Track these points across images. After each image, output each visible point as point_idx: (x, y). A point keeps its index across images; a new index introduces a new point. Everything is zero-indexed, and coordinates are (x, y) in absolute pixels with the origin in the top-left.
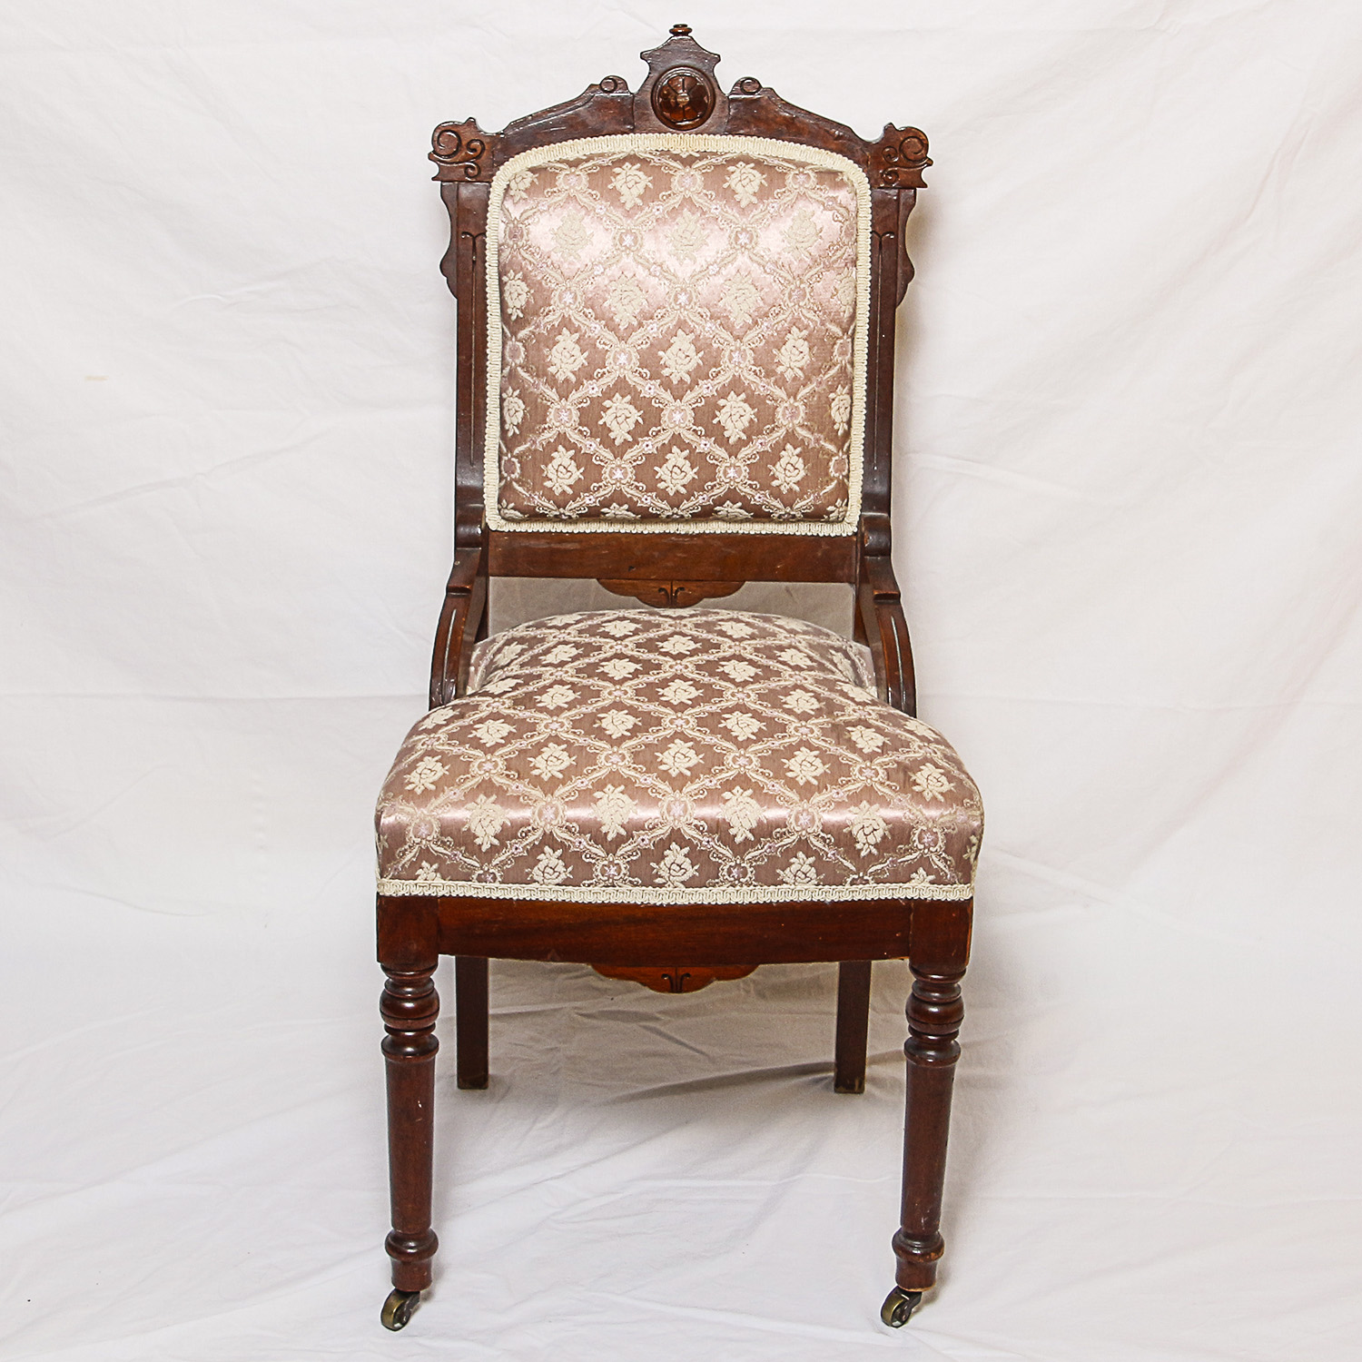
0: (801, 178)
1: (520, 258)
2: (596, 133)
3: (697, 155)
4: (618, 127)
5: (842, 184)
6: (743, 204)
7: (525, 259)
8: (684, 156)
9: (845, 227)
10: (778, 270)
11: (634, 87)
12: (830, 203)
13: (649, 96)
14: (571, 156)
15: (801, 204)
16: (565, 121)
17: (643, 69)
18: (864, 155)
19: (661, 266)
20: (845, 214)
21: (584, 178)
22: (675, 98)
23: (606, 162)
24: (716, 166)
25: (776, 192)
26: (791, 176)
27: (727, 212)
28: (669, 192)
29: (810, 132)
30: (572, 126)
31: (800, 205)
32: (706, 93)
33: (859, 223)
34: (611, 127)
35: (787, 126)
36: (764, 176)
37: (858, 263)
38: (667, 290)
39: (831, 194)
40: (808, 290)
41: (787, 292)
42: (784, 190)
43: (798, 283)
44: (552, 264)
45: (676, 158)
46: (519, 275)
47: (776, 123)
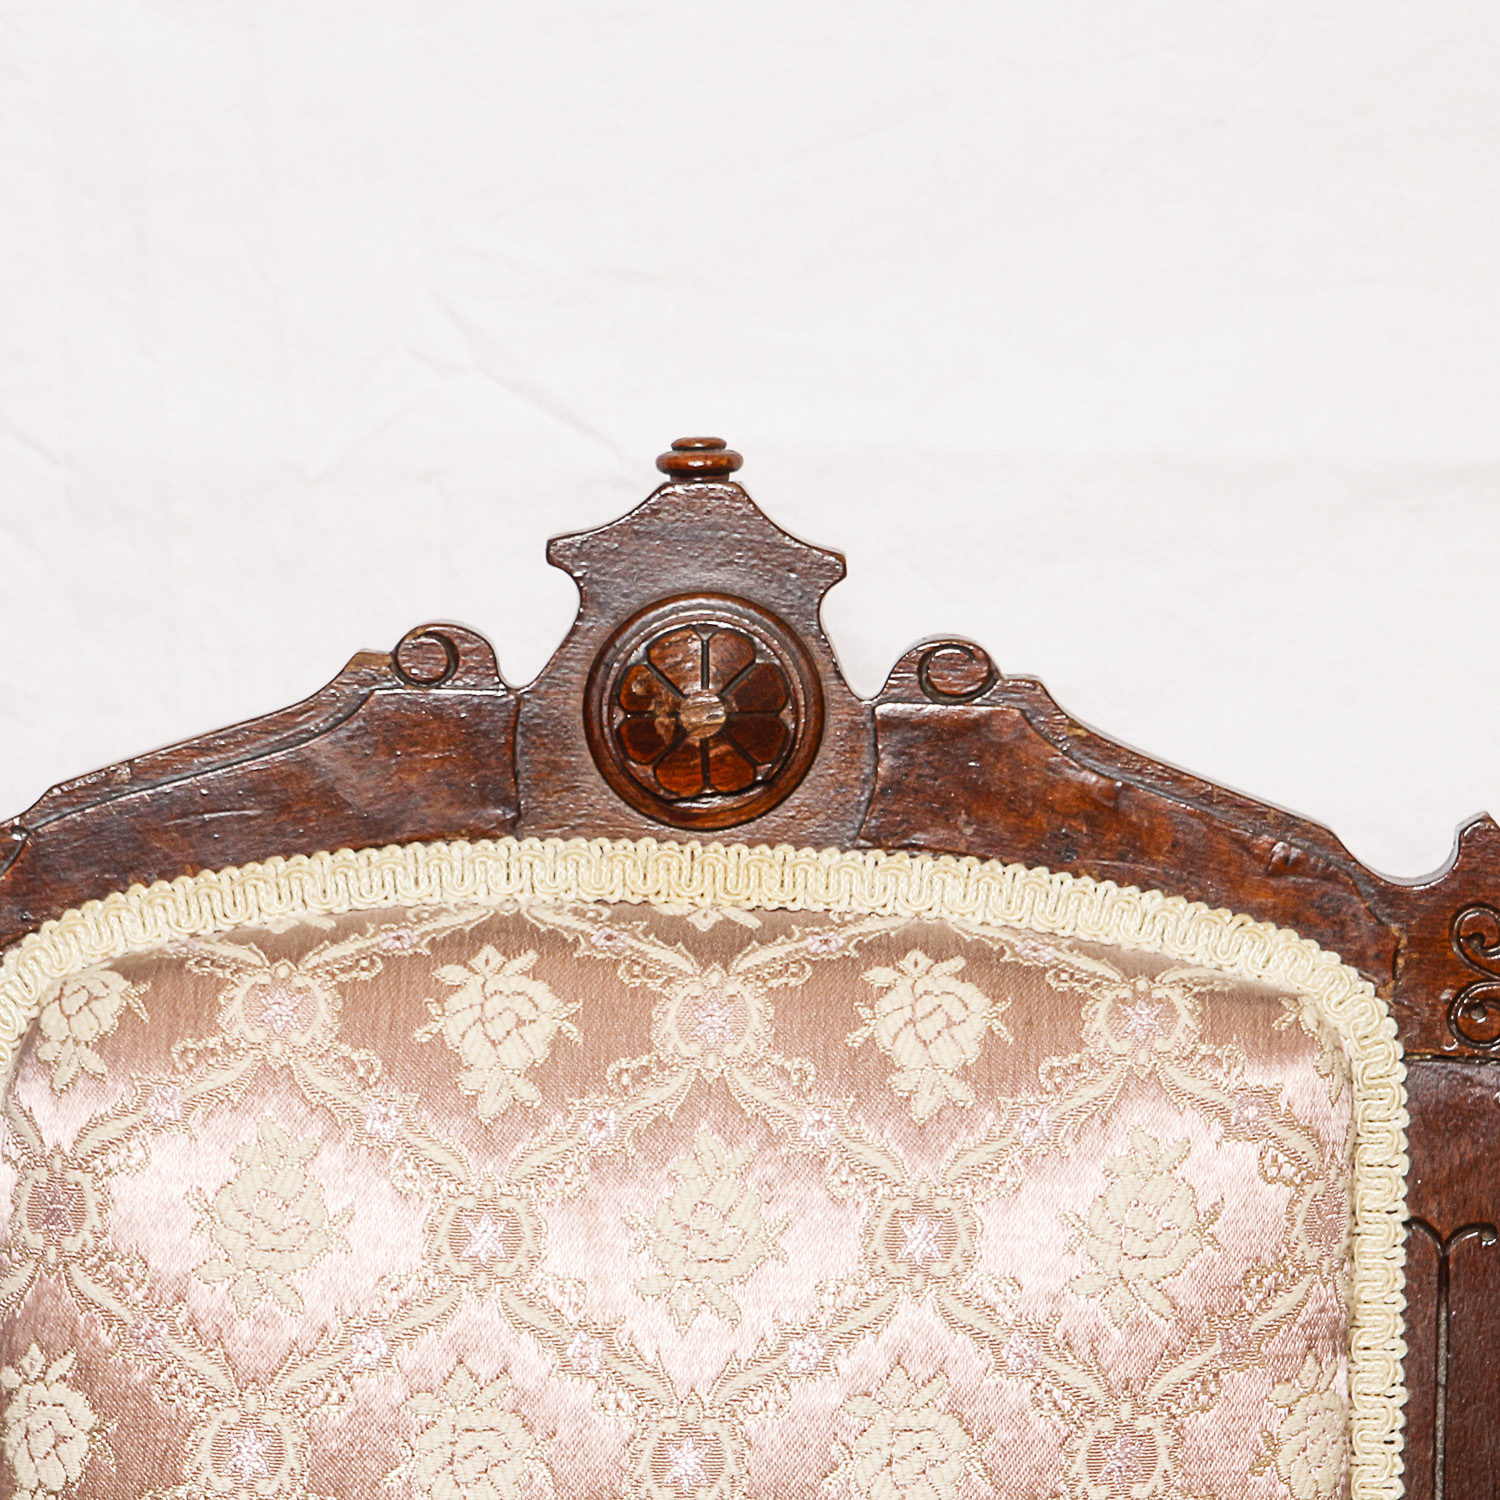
0: (1142, 1016)
1: (69, 1300)
2: (372, 832)
3: (753, 922)
4: (457, 814)
5: (1294, 1043)
6: (923, 1108)
7: (88, 1303)
8: (704, 925)
9: (1306, 1201)
10: (1050, 1363)
11: (521, 666)
12: (1251, 1112)
13: (576, 701)
14: (279, 917)
15: (1138, 1112)
16: (257, 788)
17: (560, 599)
18: (1381, 933)
19: (606, 1334)
20: (1310, 1154)
21: (324, 1003)
22: (674, 713)
23: (411, 940)
24: (821, 965)
25: (1044, 1067)
26: (1103, 1007)
27: (858, 1138)
28: (644, 1060)
29: (1175, 844)
30: (284, 807)
31: (1137, 1118)
32: (789, 695)
33: (1360, 1186)
34: (433, 812)
35: (1090, 820)
36: (1002, 1007)
37: (1359, 1339)
38: (628, 1428)
39: (1256, 1077)
40: (1163, 1440)
41: (1082, 1445)
42: (1075, 1058)
43: (1126, 1411)
44: (192, 1321)
45: (674, 931)
46: (64, 1365)
47: (1050, 808)
